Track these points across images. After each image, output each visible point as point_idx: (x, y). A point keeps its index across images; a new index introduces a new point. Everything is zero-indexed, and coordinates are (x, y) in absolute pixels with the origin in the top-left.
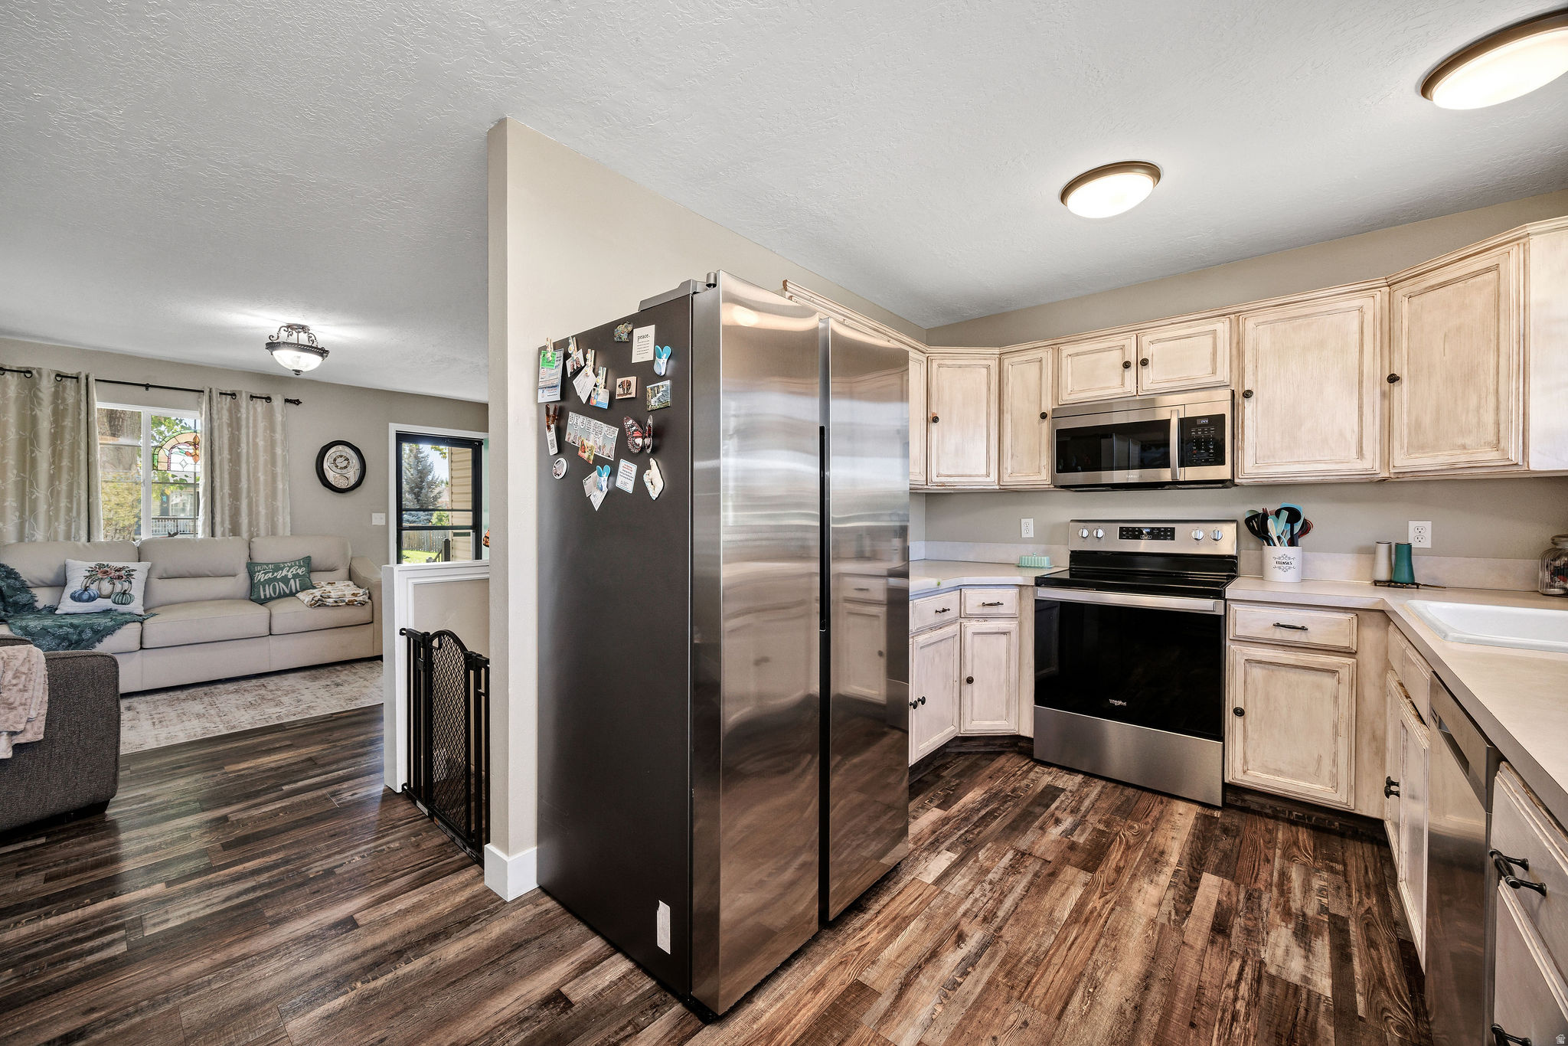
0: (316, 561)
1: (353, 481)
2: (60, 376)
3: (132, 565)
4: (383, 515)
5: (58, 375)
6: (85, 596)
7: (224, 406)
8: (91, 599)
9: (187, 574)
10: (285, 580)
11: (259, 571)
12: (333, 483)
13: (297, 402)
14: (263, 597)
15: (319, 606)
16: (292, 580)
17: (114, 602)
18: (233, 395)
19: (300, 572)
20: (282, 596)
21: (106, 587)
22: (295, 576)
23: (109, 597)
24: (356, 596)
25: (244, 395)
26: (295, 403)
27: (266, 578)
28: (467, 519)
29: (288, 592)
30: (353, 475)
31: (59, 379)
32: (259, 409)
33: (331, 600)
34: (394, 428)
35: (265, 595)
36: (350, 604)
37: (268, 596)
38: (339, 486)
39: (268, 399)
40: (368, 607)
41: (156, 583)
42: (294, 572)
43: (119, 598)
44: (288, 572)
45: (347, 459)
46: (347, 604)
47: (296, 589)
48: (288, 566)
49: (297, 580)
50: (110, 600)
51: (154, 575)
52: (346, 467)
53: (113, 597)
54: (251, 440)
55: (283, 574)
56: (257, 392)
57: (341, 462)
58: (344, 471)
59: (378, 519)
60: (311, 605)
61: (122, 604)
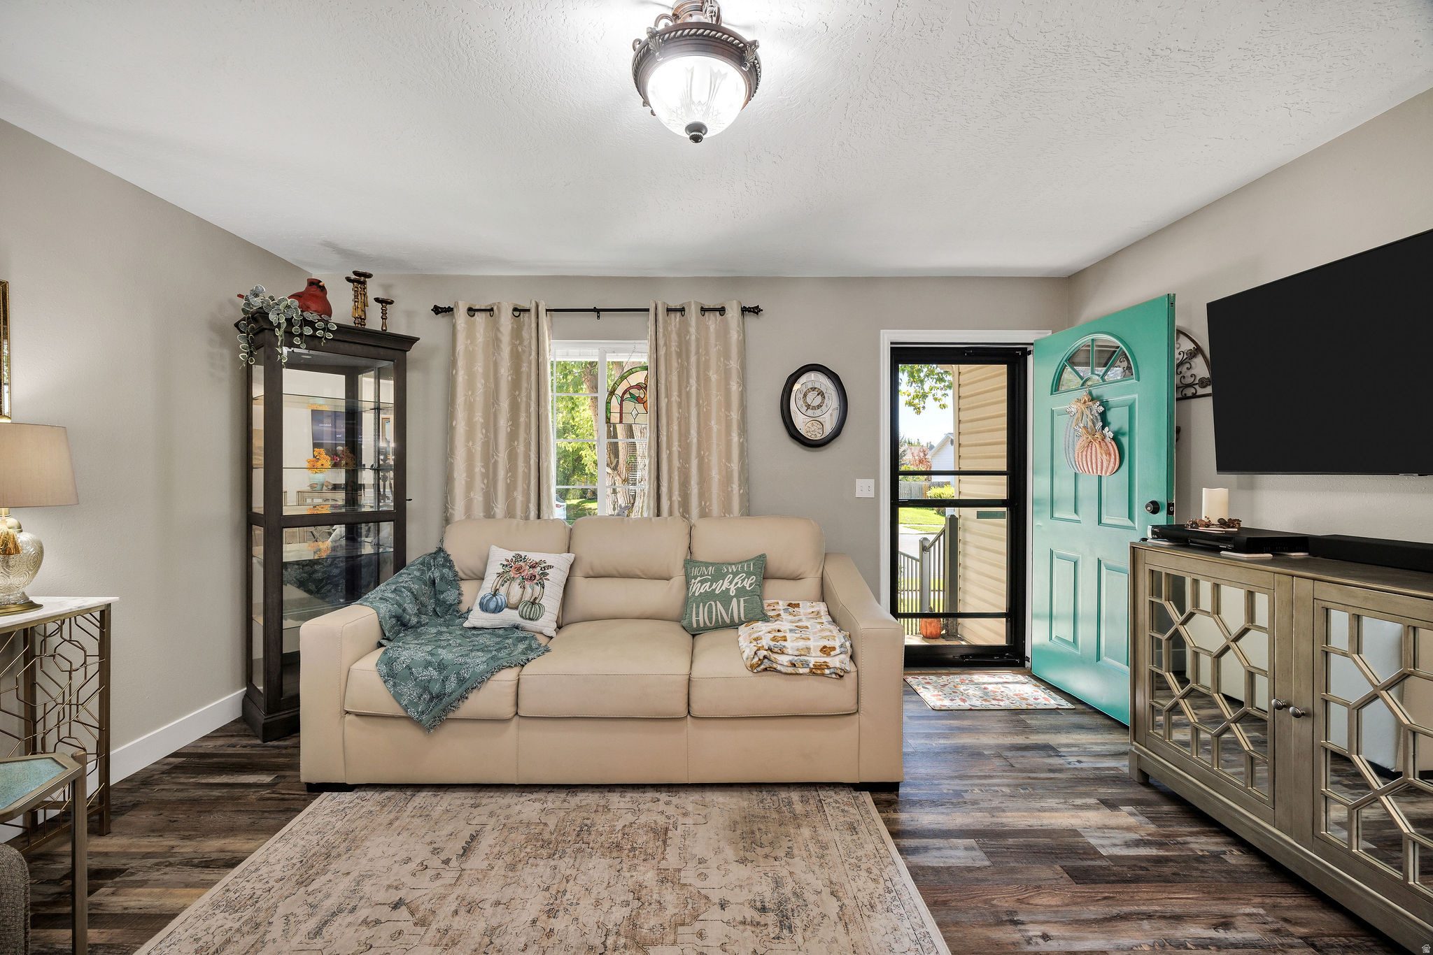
0: (776, 561)
1: (829, 428)
2: (518, 311)
3: (550, 559)
4: (871, 482)
5: (515, 309)
6: (492, 605)
7: (674, 329)
8: (498, 609)
9: (615, 573)
10: (725, 598)
11: (695, 578)
12: (802, 432)
13: (756, 311)
14: (695, 625)
15: (766, 669)
16: (735, 600)
17: (521, 616)
18: (682, 310)
19: (747, 584)
20: (721, 626)
21: (515, 591)
22: (741, 592)
23: (516, 608)
24: (829, 655)
25: (693, 307)
26: (754, 312)
27: (702, 591)
28: (998, 488)
29: (728, 621)
30: (829, 421)
31: (517, 313)
32: (712, 328)
33: (784, 659)
34: (889, 337)
35: (698, 621)
36: (817, 671)
37: (702, 625)
38: (813, 438)
39: (722, 310)
40: (850, 680)
41: (580, 582)
42: (739, 585)
43: (527, 610)
44: (731, 582)
45: (821, 394)
46: (812, 673)
47: (739, 618)
48: (732, 573)
49: (742, 600)
50: (517, 612)
51: (579, 572)
52: (819, 406)
53: (520, 608)
54: (701, 373)
55: (724, 588)
56: (709, 303)
57: (813, 399)
58: (818, 412)
59: (864, 488)
60: (752, 666)
61: (530, 619)
